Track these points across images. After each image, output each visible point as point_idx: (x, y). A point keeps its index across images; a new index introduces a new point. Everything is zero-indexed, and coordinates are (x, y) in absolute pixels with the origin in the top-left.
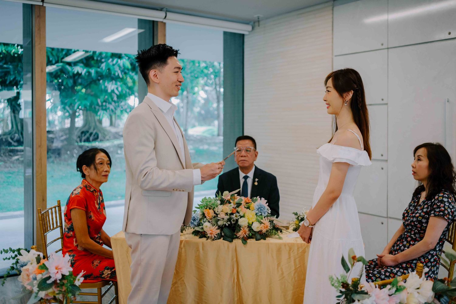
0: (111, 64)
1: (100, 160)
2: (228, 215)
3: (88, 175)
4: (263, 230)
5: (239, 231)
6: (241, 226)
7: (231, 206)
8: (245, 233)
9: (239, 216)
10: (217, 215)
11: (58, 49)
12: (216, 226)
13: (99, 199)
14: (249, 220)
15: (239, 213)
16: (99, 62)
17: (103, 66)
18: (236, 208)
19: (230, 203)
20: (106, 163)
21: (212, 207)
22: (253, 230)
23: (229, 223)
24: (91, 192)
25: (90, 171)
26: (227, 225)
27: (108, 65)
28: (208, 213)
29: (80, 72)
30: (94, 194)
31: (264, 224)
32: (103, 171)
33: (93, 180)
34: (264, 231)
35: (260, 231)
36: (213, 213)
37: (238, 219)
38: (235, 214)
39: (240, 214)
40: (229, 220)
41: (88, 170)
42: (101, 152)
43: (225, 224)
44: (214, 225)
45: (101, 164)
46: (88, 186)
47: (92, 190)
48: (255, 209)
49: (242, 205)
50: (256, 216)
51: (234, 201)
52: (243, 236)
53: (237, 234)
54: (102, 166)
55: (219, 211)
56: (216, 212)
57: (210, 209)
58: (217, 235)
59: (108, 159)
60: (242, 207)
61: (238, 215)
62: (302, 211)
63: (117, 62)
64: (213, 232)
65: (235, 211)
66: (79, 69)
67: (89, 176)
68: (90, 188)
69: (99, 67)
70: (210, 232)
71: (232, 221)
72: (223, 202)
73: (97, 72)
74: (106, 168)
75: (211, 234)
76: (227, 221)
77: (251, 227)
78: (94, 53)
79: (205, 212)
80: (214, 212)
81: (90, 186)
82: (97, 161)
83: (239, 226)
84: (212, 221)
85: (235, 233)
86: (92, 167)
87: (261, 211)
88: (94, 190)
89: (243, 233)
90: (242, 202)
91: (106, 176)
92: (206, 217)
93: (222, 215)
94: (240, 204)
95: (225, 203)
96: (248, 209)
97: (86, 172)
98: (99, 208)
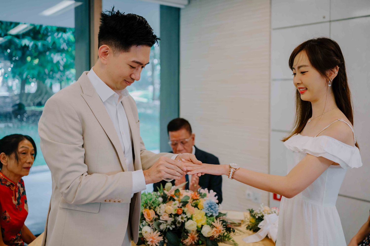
0: (56, 38)
1: (23, 149)
2: (173, 216)
3: (6, 164)
4: (214, 236)
5: (187, 238)
6: (188, 231)
7: (175, 204)
8: (193, 240)
9: (186, 218)
10: (159, 216)
11: (7, 23)
12: (158, 232)
13: (19, 192)
14: (198, 223)
15: (185, 214)
16: (45, 36)
17: (49, 39)
18: (181, 207)
19: (174, 200)
20: (30, 153)
21: (152, 206)
22: (202, 235)
23: (174, 227)
24: (7, 187)
25: (9, 160)
26: (171, 229)
27: (53, 38)
28: (149, 215)
29: (27, 45)
30: (10, 189)
31: (216, 228)
32: (26, 162)
33: (11, 172)
34: (216, 236)
35: (211, 237)
36: (154, 214)
37: (185, 221)
38: (181, 215)
39: (187, 215)
40: (174, 223)
41: (6, 159)
42: (25, 139)
43: (169, 228)
44: (156, 230)
45: (24, 153)
46: (3, 179)
47: (8, 183)
48: (204, 207)
49: (189, 203)
50: (206, 217)
51: (179, 198)
52: (191, 243)
53: (183, 241)
54: (24, 156)
55: (161, 211)
56: (158, 213)
57: (150, 208)
58: (159, 243)
59: (33, 148)
60: (189, 205)
61: (184, 216)
62: (260, 208)
63: (62, 36)
64: (155, 239)
65: (180, 212)
66: (26, 42)
67: (7, 166)
68: (6, 181)
69: (45, 40)
70: (151, 239)
71: (177, 223)
72: (166, 199)
73: (43, 45)
74: (29, 158)
75: (152, 242)
76: (172, 224)
77: (200, 231)
78: (41, 26)
79: (144, 213)
80: (156, 212)
81: (5, 179)
82: (20, 150)
83: (186, 231)
84: (152, 225)
85: (182, 240)
86: (13, 156)
87: (212, 211)
88: (12, 184)
89: (191, 240)
90: (188, 201)
91: (28, 168)
92: (145, 219)
93: (164, 217)
94: (187, 202)
95: (168, 201)
96: (196, 208)
97: (4, 161)
98: (19, 204)
